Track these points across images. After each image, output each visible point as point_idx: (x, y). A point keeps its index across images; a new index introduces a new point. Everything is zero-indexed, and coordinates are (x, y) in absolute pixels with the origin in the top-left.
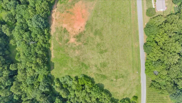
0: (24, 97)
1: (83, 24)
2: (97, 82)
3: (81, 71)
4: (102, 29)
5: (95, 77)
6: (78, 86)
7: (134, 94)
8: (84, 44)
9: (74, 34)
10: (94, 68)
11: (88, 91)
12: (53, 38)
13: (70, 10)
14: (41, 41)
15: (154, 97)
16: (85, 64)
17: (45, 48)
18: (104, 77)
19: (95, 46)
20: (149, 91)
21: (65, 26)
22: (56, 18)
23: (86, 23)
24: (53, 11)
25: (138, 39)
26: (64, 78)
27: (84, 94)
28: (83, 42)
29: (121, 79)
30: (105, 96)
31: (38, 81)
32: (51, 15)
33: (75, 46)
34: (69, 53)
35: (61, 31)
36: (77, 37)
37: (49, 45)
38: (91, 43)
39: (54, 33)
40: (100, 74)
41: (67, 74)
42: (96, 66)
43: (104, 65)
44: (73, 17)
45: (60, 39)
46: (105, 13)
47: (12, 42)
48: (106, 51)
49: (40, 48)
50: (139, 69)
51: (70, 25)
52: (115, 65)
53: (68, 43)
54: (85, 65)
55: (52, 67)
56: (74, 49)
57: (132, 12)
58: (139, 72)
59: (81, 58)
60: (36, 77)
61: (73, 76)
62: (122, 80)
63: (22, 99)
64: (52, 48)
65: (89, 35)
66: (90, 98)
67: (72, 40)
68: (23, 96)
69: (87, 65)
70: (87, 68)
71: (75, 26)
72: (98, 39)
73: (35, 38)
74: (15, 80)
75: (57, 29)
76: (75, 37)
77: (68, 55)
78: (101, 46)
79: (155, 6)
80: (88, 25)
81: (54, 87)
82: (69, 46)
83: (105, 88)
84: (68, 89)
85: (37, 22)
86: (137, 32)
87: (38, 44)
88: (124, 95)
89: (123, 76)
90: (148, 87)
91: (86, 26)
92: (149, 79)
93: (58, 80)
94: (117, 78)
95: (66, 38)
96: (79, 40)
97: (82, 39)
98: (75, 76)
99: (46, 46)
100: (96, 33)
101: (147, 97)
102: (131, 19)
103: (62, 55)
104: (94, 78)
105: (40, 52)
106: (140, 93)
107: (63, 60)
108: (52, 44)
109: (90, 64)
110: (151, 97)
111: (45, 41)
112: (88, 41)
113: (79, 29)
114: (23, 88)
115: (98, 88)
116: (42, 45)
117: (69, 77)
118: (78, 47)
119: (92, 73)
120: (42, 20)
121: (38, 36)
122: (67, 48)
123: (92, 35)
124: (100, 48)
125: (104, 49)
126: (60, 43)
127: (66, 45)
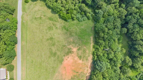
0: (117, 6)
1: (65, 62)
2: (57, 15)
3: (69, 25)
4: (49, 57)
5: (58, 20)
6: (72, 13)
7: (28, 4)
8: (65, 46)
9: (73, 55)
10: (58, 26)
11: (63, 9)
12: (91, 52)
13: (75, 74)
14: (100, 50)
15: (12, 1)
16: (65, 30)
17: (97, 45)
18: (50, 19)
19: (57, 44)
20: (16, 6)
21: (80, 62)
22: (87, 68)
23: (63, 62)
24: (90, 74)
25: (22, 47)
26: (84, 20)
27: (67, 6)
28: (66, 47)
29: (37, 17)
30: (50, 4)
31: (104, 18)
32: (92, 71)
33: (73, 45)
34: (78, 39)
35: (83, 58)
36: (70, 52)
37: (94, 47)
38: (59, 46)
39: (90, 56)
40: (53, 21)
41: (81, 23)
42: (56, 28)
43: (50, 28)
44: (73, 68)
45: (85, 51)
46: (46, 70)
47: (124, 51)
48: (48, 40)
49: (101, 44)
50: (23, 24)
51: (76, 62)
52: (41, 28)
53: (78, 48)
54: (65, 29)
55: (93, 29)
56: (74, 42)
57: (26, 68)
58: (22, 22)
59: (68, 35)
60: (106, 22)
61: (76, 21)
62: (37, 16)
63: (119, 4)
64: (92, 44)
65: (61, 53)
66: (62, 3)
67: (75, 50)
68: (118, 6)
69: (64, 29)
70: (64, 27)
71: (72, 60)
72: (54, 49)
73: (105, 53)
74: (123, 20)
75: (87, 60)
76: (73, 52)
77: (79, 38)
78: (52, 43)
79: (7, 73)
80: (61, 61)
81: (92, 13)
82: (77, 45)
83: (51, 10)
84: (80, 11)
85: (101, 66)
86: (22, 53)
87: (102, 48)
88: (36, 4)
89: (36, 19)
90: (16, 9)
91: (63, 60)
92: (15, 16)
93: (88, 18)
94: (41, 18)
95: (80, 52)
96: (69, 49)
97: (67, 50)
98: (74, 21)
99: (96, 46)
100: (55, 54)
101: (17, 2)
102: (27, 64)
103: (84, 39)
104: (58, 18)
105: (101, 41)
106: (22, 5)
107: (84, 34)
108: (92, 47)
109: (61, 29)
110: (15, 1)
111: (97, 50)
112: (62, 48)
113: (69, 58)
114: (116, 13)
115: (55, 10)
116: (99, 47)
117: (79, 20)
118: (70, 44)
119: (60, 23)
120: (98, 67)
121: (102, 55)
122: (79, 43)
123: (58, 53)
124: (52, 42)
125: (49, 41)
126: (85, 48)
127: (80, 46)
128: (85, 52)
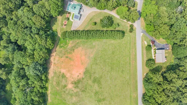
1: (82, 71)
4: (101, 77)
8: (82, 91)
9: (73, 80)
12: (51, 82)
13: (69, 55)
14: (38, 87)
17: (42, 93)
19: (93, 94)
21: (63, 71)
22: (55, 62)
23: (85, 70)
24: (52, 54)
25: (137, 90)
28: (81, 89)
32: (49, 59)
33: (72, 92)
34: (66, 99)
35: (60, 75)
36: (75, 83)
37: (46, 88)
38: (89, 91)
39: (52, 77)
44: (72, 63)
45: (58, 84)
46: (105, 61)
48: (104, 100)
49: (37, 95)
51: (69, 71)
53: (66, 88)
56: (72, 95)
57: (131, 63)
64: (49, 92)
65: (87, 82)
67: (70, 86)
71: (73, 72)
72: (96, 87)
73: (32, 84)
75: (55, 73)
76: (72, 83)
77: (65, 101)
78: (99, 95)
79: (155, 56)
80: (87, 72)
82: (67, 92)
85: (34, 71)
86: (136, 82)
87: (35, 90)
91: (84, 73)
95: (63, 83)
96: (77, 87)
97: (80, 85)
99: (43, 91)
100: (94, 81)
102: (130, 69)
103: (59, 100)
105: (36, 99)
108: (49, 88)
111: (42, 86)
112: (86, 89)
113: (77, 75)
116: (39, 91)
118: (76, 93)
120: (40, 68)
121: (36, 82)
122: (65, 94)
123: (90, 82)
124: (98, 97)
125: (102, 98)
126: (58, 88)
127: (63, 90)
128: (57, 83)
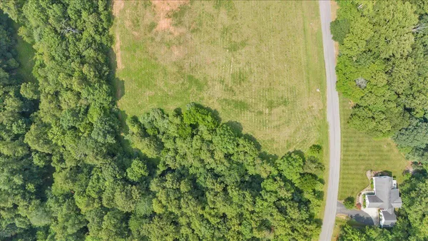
0: (59, 161)
2: (225, 119)
3: (187, 96)
5: (220, 107)
6: (181, 126)
7: (313, 142)
8: (193, 31)
9: (168, 8)
10: (218, 87)
11: (207, 137)
12: (119, 22)
14: (91, 30)
15: (358, 146)
16: (197, 77)
17: (102, 44)
18: (242, 106)
19: (218, 35)
20: (347, 132)
26: (148, 114)
27: (196, 143)
28: (189, 28)
29: (282, 108)
31: (88, 122)
33: (171, 36)
34: (156, 55)
35: (138, 4)
36: (175, 15)
37: (111, 39)
38: (209, 29)
39: (120, 11)
40: (233, 101)
41: (155, 105)
42: (223, 82)
43: (240, 78)
45: (136, 23)
47: (22, 32)
48: (244, 44)
49: (90, 45)
50: (321, 83)
52: (265, 76)
53: (154, 30)
54: (197, 82)
55: (120, 92)
56: (169, 45)
58: (323, 89)
59: (186, 66)
60: (82, 110)
61: (170, 108)
62: (283, 111)
63: (52, 164)
64: (117, 47)
65: (202, 8)
66: (212, 153)
67: (164, 24)
68: (54, 159)
69: (201, 80)
70: (200, 88)
72: (223, 17)
73: (76, 21)
74: (35, 121)
76: (169, 17)
77: (156, 59)
78: (231, 34)
82: (158, 39)
83: (244, 132)
84: (160, 136)
87: (85, 34)
88: (289, 146)
89: (285, 102)
90: (344, 124)
92: (345, 104)
93: (135, 120)
94: (271, 105)
95: (148, 20)
96: (180, 22)
97: (186, 19)
98: (175, 108)
99: (104, 41)
101: (344, 146)
103: (141, 60)
104: (220, 110)
105: (89, 53)
106: (327, 137)
107: (143, 72)
108: (117, 38)
109: (209, 79)
110: (352, 146)
111: (100, 30)
112: (201, 24)
114: (55, 137)
116: (93, 38)
117: (159, 112)
118: (178, 39)
119: (213, 98)
122: (153, 44)
123: (209, 7)
124: (230, 39)
125: (239, 41)
126: (136, 34)
127: (149, 35)
128: (133, 22)
